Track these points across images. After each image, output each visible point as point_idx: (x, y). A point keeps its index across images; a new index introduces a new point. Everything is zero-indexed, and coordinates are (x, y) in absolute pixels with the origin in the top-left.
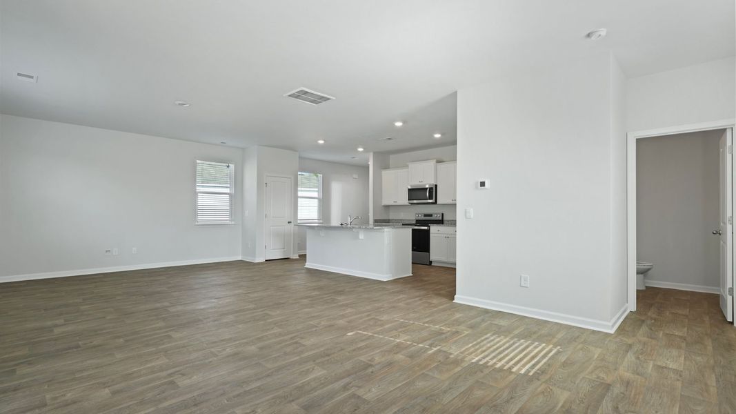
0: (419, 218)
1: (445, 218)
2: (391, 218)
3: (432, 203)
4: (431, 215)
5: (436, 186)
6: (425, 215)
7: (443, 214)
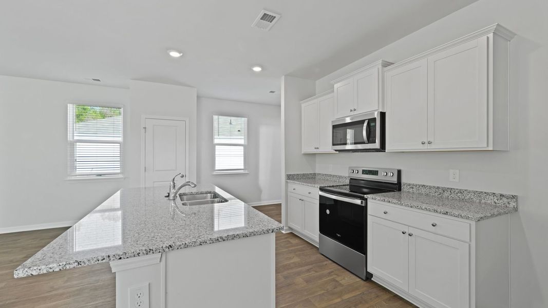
0: (355, 176)
1: (404, 180)
2: (317, 172)
3: (376, 150)
4: (375, 173)
5: (383, 115)
6: (365, 172)
7: (399, 172)
